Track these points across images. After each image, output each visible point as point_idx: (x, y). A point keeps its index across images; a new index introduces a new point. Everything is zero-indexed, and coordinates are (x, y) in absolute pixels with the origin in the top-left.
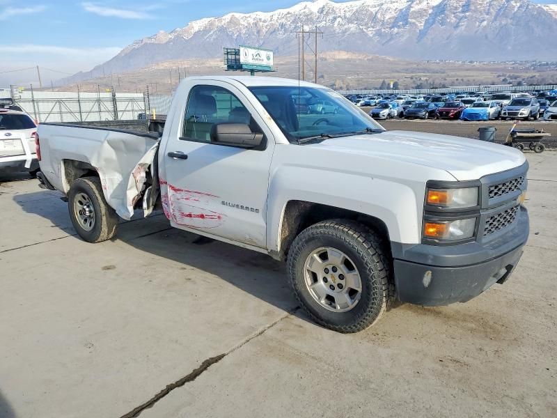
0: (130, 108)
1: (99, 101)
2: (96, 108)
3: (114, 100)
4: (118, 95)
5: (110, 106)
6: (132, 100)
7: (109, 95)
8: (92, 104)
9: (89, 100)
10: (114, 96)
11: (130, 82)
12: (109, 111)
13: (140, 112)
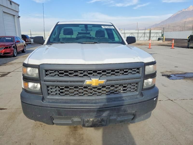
0: (155, 36)
1: (145, 33)
2: (143, 36)
3: (150, 33)
4: (152, 31)
5: (148, 35)
6: (157, 33)
7: (149, 31)
8: (142, 34)
9: (141, 33)
10: (150, 31)
11: (173, 26)
12: (147, 37)
13: (159, 37)
